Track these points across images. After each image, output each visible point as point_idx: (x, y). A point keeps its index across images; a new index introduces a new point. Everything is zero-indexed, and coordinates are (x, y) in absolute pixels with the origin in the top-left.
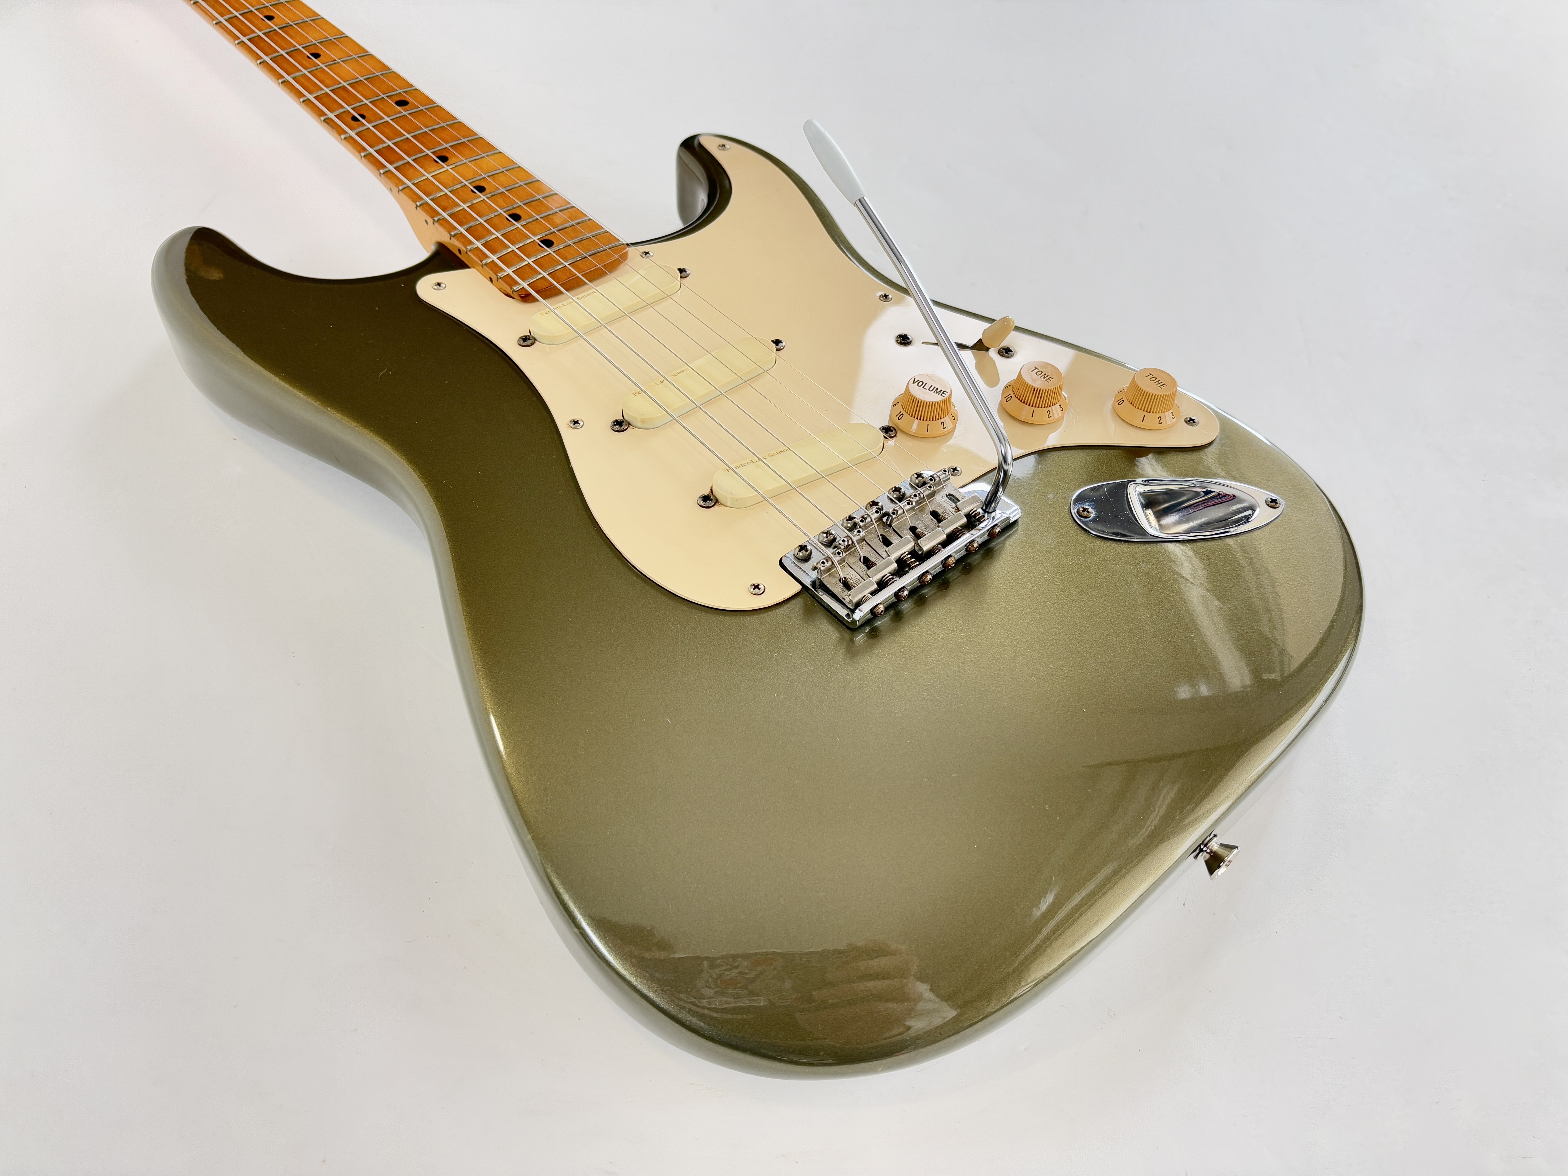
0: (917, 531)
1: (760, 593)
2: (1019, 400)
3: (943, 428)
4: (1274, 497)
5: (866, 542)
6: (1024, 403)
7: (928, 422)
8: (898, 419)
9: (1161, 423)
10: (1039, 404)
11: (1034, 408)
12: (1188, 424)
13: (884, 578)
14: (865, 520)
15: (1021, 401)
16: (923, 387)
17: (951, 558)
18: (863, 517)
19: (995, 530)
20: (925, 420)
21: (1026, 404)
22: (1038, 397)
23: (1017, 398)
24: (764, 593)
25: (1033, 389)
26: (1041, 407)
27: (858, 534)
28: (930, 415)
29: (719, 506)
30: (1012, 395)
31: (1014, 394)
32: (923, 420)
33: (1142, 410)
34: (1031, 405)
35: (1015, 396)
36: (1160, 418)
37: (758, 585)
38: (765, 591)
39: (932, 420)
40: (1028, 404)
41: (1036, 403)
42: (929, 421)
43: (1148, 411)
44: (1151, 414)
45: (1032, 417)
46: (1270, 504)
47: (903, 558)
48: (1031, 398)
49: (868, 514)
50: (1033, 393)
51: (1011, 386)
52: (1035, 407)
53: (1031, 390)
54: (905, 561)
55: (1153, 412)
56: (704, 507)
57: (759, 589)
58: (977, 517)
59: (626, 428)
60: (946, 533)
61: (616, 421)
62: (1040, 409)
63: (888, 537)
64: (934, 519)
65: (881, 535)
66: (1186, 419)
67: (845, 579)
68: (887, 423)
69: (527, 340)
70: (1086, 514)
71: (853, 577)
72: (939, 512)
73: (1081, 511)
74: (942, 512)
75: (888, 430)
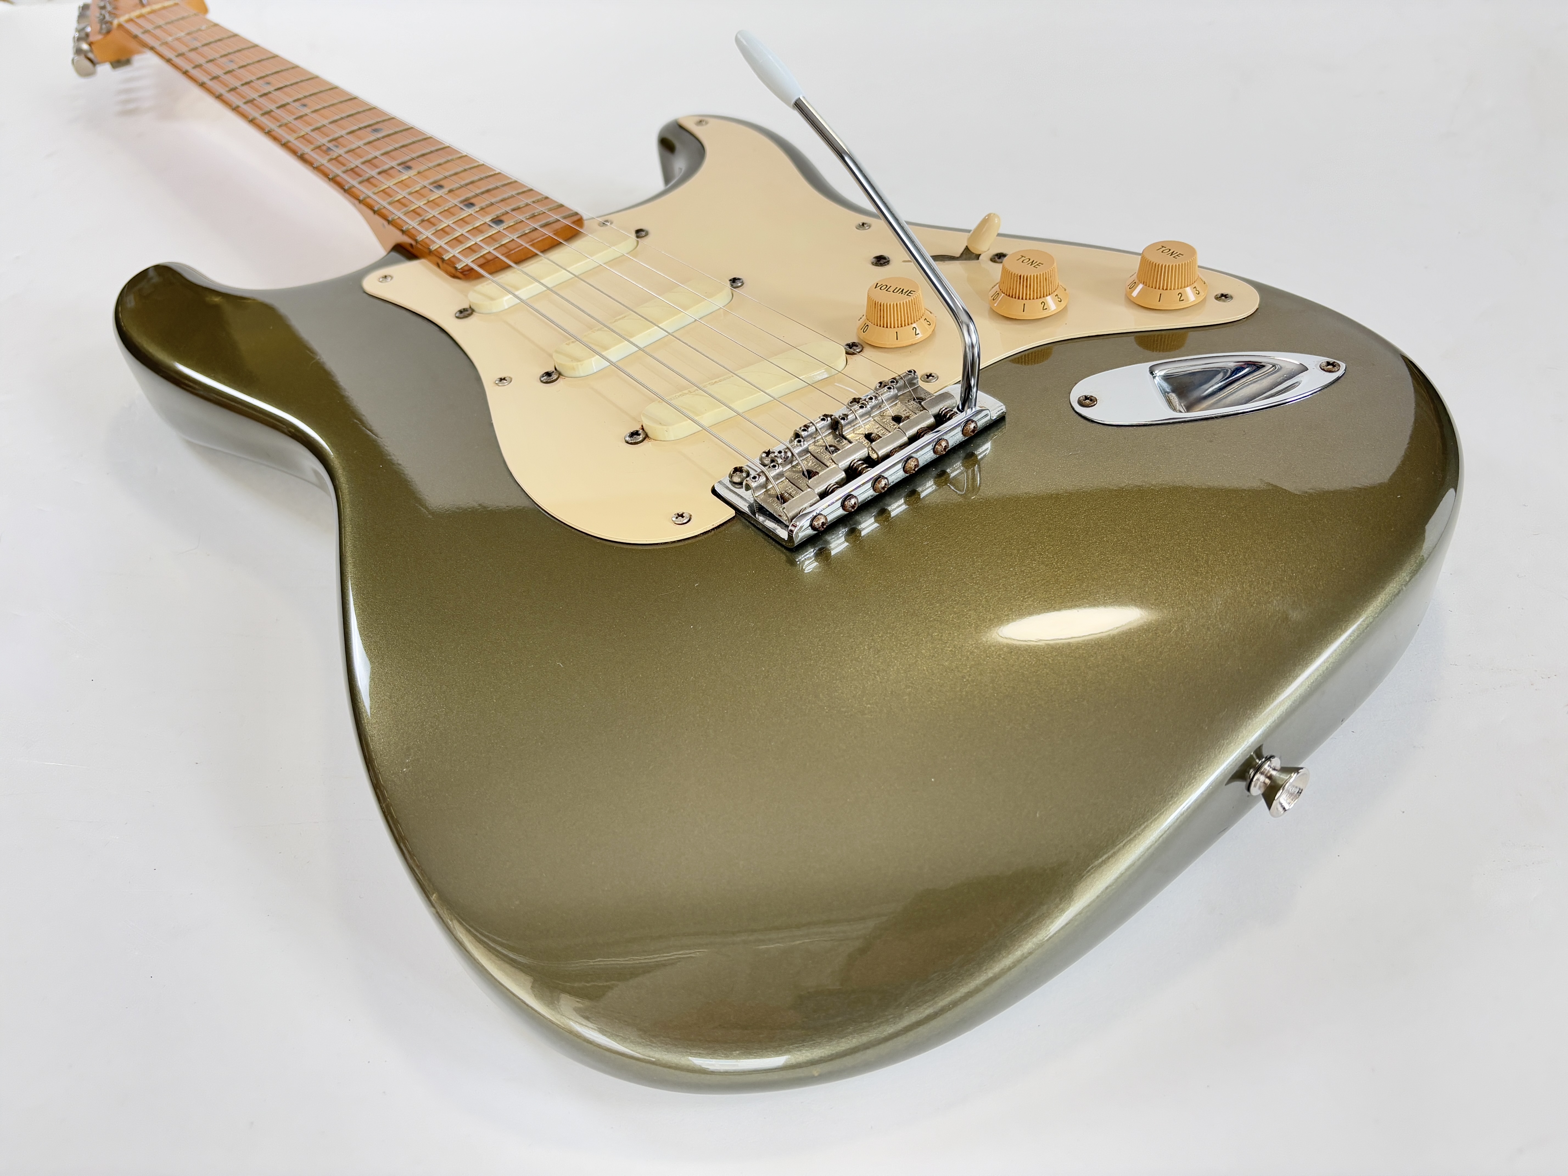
0: (873, 436)
2: (1006, 295)
3: (916, 335)
4: (1331, 360)
5: (811, 454)
6: (1012, 297)
7: (896, 329)
8: (864, 332)
9: (1183, 300)
10: (1030, 295)
11: (1024, 301)
12: (1219, 300)
13: (828, 489)
14: (808, 429)
15: (1009, 296)
16: (887, 290)
17: (911, 459)
18: (805, 426)
19: (969, 426)
20: (892, 327)
21: (1015, 298)
22: (1027, 287)
23: (1004, 293)
24: (689, 521)
25: (1019, 277)
26: (1033, 299)
27: (799, 444)
28: (898, 320)
29: (649, 440)
30: (999, 291)
32: (891, 327)
33: (1157, 288)
34: (1021, 297)
35: (1001, 291)
36: (1180, 295)
37: (683, 513)
39: (902, 326)
40: (1017, 297)
41: (1026, 294)
42: (898, 327)
43: (1165, 288)
44: (1168, 291)
45: (1024, 311)
46: (1326, 368)
47: (853, 465)
48: (1018, 289)
49: (811, 423)
50: (1020, 283)
52: (1026, 299)
53: (1017, 279)
54: (856, 469)
55: (1170, 289)
56: (631, 444)
57: (684, 518)
58: (948, 416)
59: (556, 378)
60: (908, 434)
61: (546, 373)
62: (1032, 301)
63: (838, 447)
64: (896, 424)
65: (830, 446)
66: (1217, 296)
67: (782, 493)
68: (853, 340)
69: (464, 312)
70: (1088, 403)
71: (792, 490)
72: (903, 416)
73: (1083, 399)
74: (906, 414)
75: (853, 346)
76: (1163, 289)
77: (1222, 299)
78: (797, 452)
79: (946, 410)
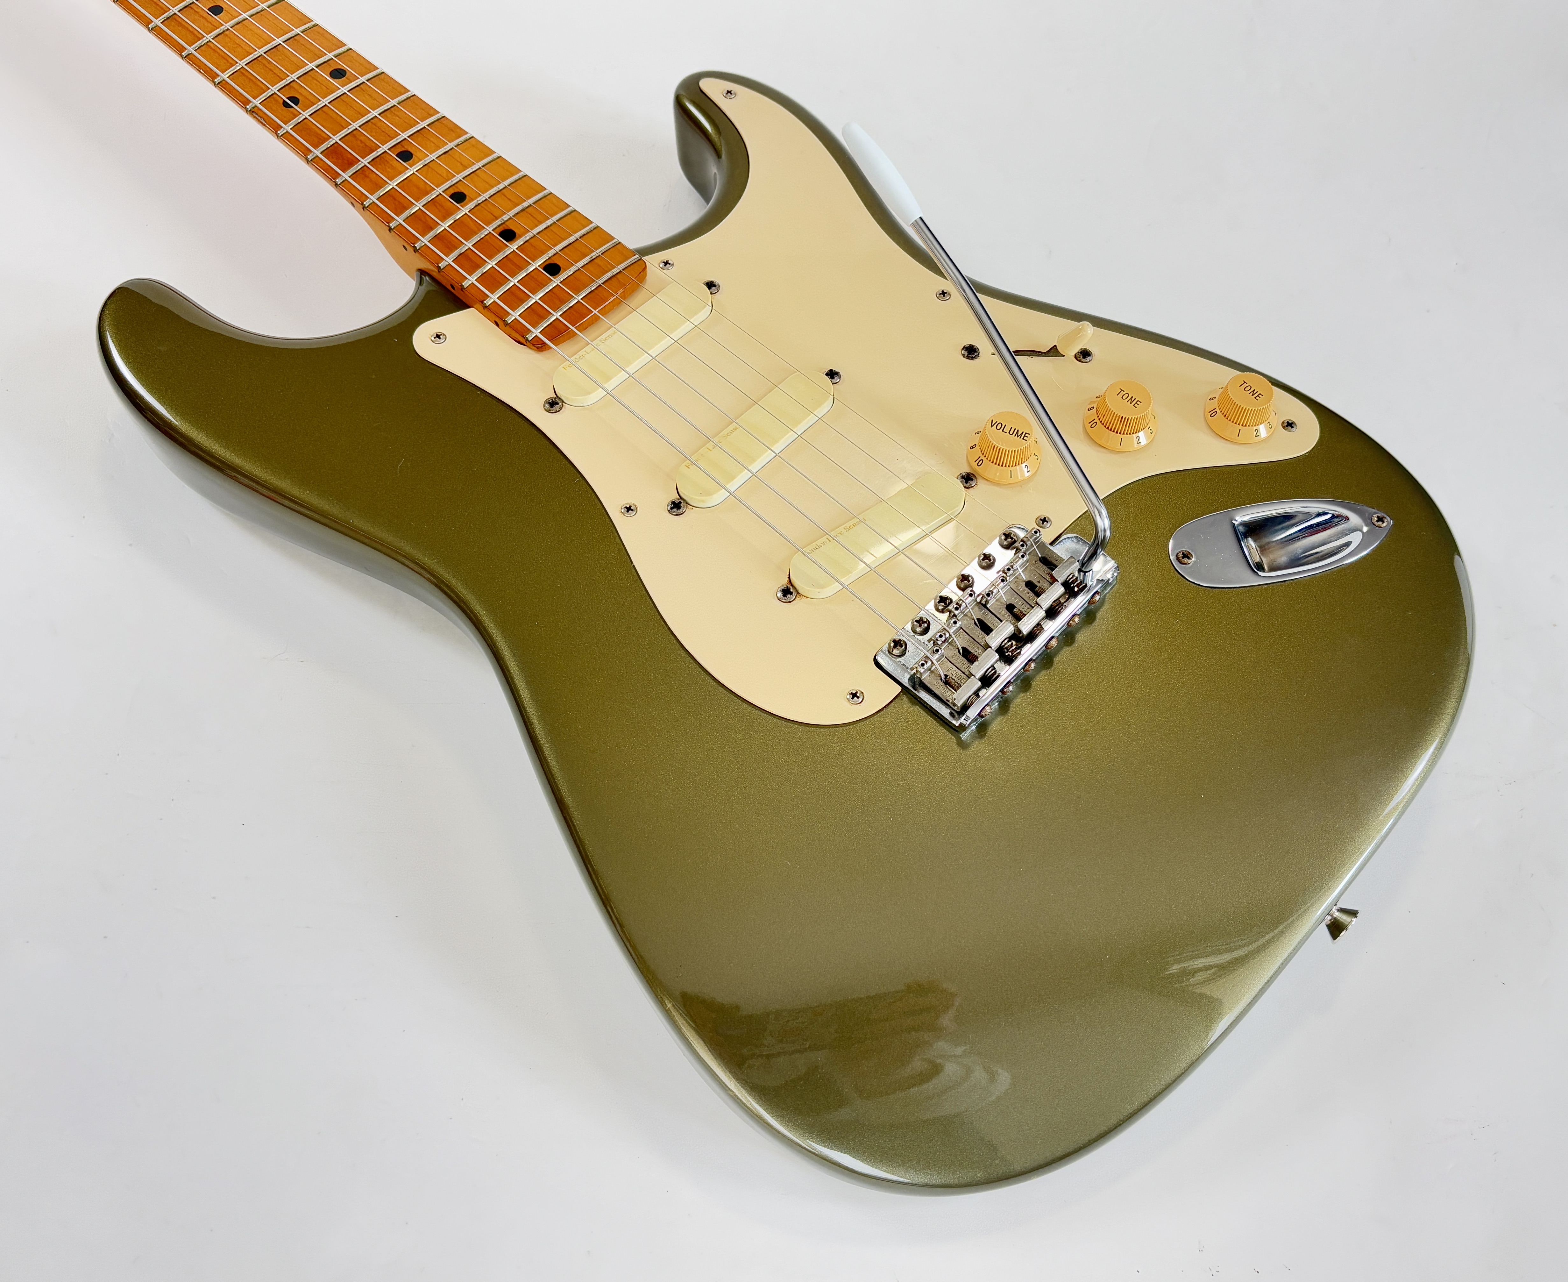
0: (1015, 610)
1: (860, 701)
2: (1105, 426)
3: (1028, 472)
4: (1380, 514)
5: (963, 630)
6: (1111, 430)
7: (1011, 467)
8: (978, 464)
9: (1258, 436)
10: (1128, 431)
11: (1121, 435)
12: (1286, 429)
13: (988, 672)
15: (1108, 428)
16: (1003, 431)
17: (1053, 639)
19: (1095, 598)
20: (1007, 466)
21: (1113, 431)
22: (1126, 425)
23: (1103, 424)
24: (864, 701)
25: (1120, 418)
26: (1130, 434)
28: (1013, 461)
29: (801, 599)
30: (1097, 420)
31: (1099, 419)
32: (1005, 465)
33: (1237, 423)
34: (1118, 432)
35: (1101, 422)
36: (1256, 430)
37: (857, 693)
38: (865, 699)
39: (1015, 465)
40: (1115, 431)
41: (1125, 430)
43: (1244, 425)
44: (1248, 427)
45: (1122, 444)
46: (1376, 523)
47: (1004, 646)
48: (1118, 426)
50: (1121, 422)
51: (1095, 408)
52: (1123, 434)
54: (1007, 649)
55: (1249, 425)
56: (785, 601)
57: (858, 697)
58: (1076, 585)
59: (684, 511)
60: (1044, 609)
61: (673, 503)
62: (1128, 435)
63: (985, 621)
64: (1030, 592)
65: (978, 619)
66: (1283, 423)
67: (946, 676)
68: (965, 470)
69: (554, 404)
70: (1186, 560)
71: (954, 673)
72: (1035, 582)
73: (1180, 556)
74: (1039, 582)
75: (968, 479)
76: (1242, 425)
77: (1287, 426)
78: (952, 631)
79: (1071, 576)
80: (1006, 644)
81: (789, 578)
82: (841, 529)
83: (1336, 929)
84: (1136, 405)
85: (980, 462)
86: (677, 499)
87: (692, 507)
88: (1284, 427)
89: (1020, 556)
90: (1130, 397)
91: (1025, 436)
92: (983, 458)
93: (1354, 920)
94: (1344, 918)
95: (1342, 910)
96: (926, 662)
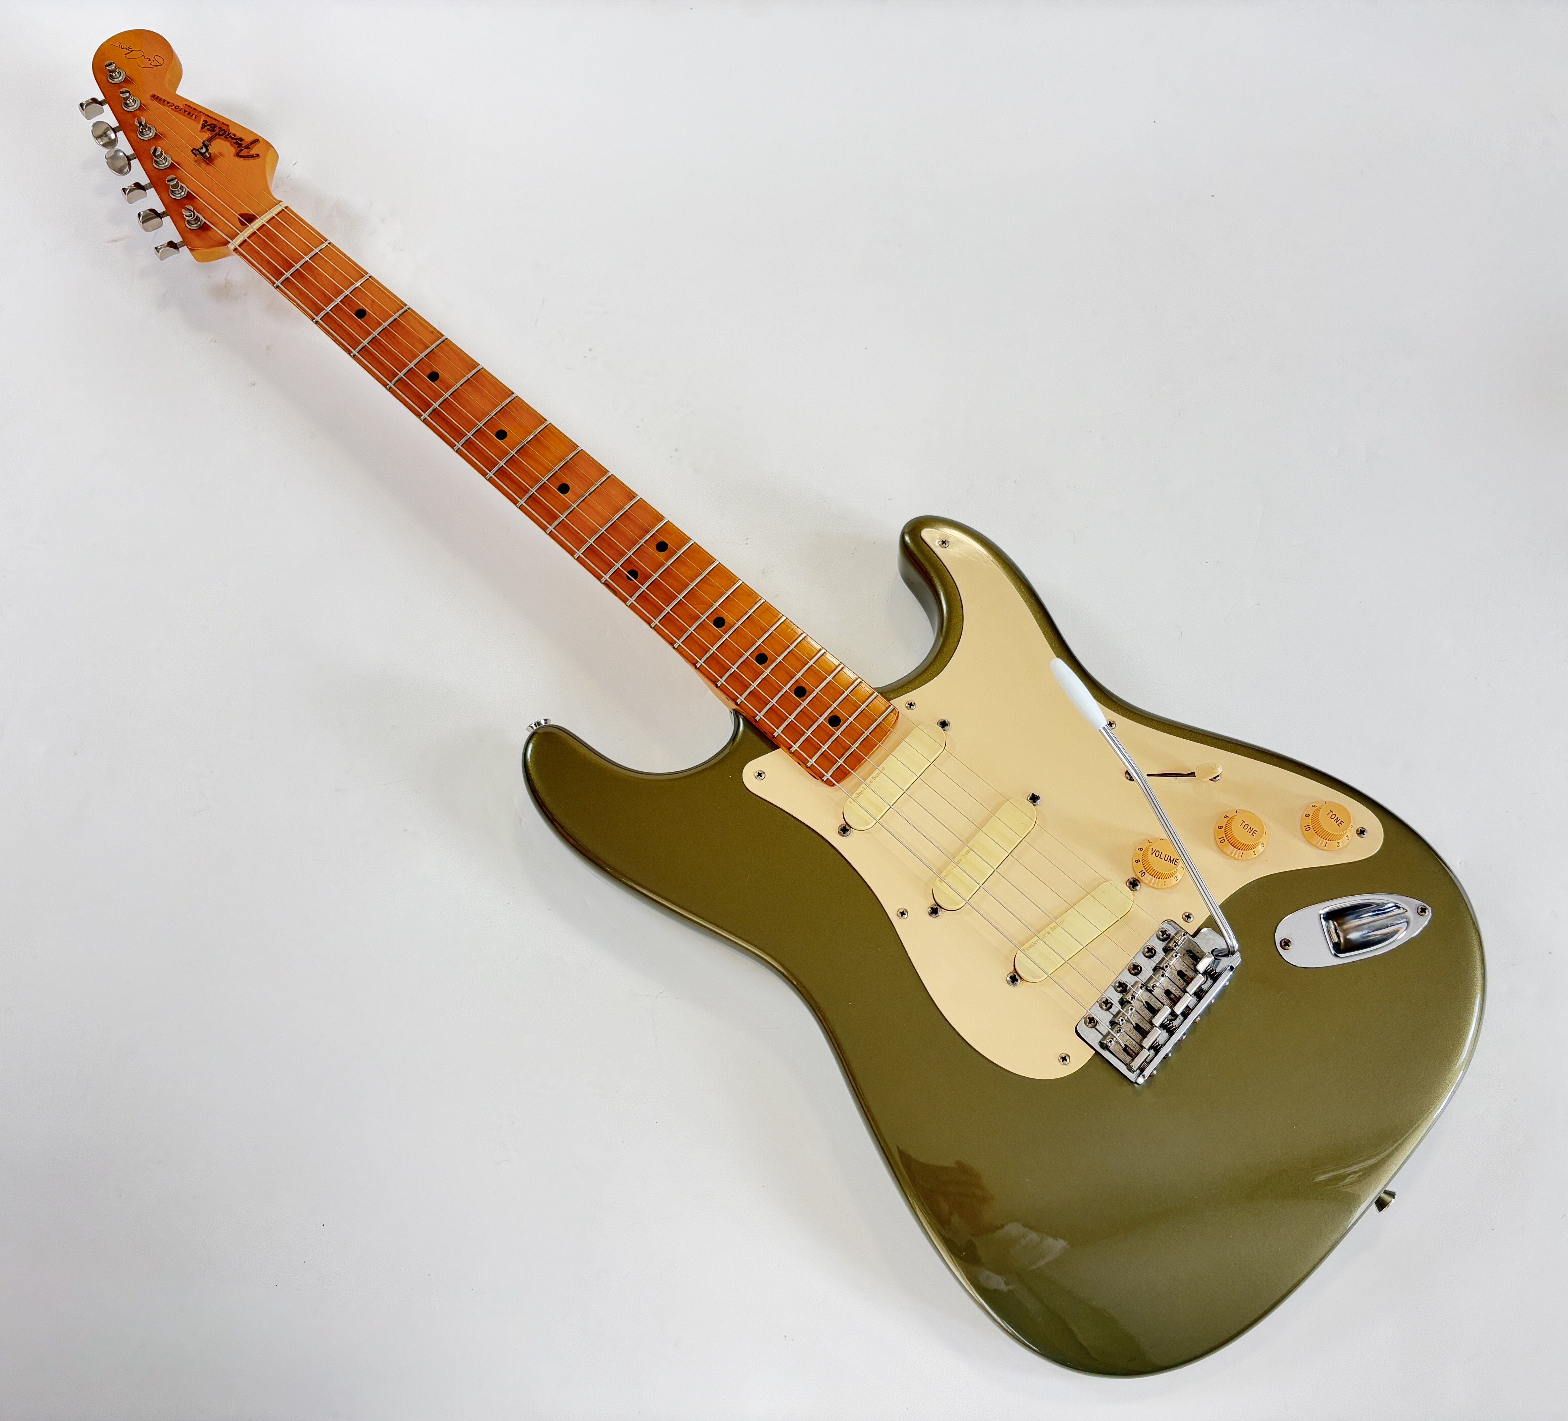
1: (1068, 1063)
2: (1230, 843)
4: (1424, 905)
8: (1141, 876)
12: (1359, 836)
15: (1233, 845)
16: (1160, 858)
23: (1228, 841)
24: (1070, 1062)
29: (1023, 982)
30: (1225, 838)
31: (1227, 838)
38: (1070, 1059)
43: (1329, 840)
46: (1420, 912)
51: (1223, 828)
55: (1332, 841)
57: (1066, 1060)
59: (940, 914)
60: (1192, 995)
61: (932, 908)
63: (1151, 1003)
64: (1181, 979)
65: (1145, 1002)
66: (1357, 830)
67: (1126, 1046)
68: (1131, 876)
69: (844, 830)
70: (1287, 947)
71: (1132, 1044)
72: (1184, 971)
73: (1283, 944)
74: (1186, 971)
75: (1134, 884)
77: (1360, 833)
79: (1209, 967)
80: (1166, 1022)
81: (1014, 966)
82: (1048, 929)
83: (1381, 1204)
84: (1254, 834)
85: (1143, 874)
86: (934, 905)
87: (944, 910)
88: (1358, 834)
89: (1174, 955)
90: (1249, 828)
91: (1176, 861)
92: (1145, 872)
93: (1393, 1200)
94: (1386, 1198)
95: (1386, 1192)
96: (1113, 1039)
